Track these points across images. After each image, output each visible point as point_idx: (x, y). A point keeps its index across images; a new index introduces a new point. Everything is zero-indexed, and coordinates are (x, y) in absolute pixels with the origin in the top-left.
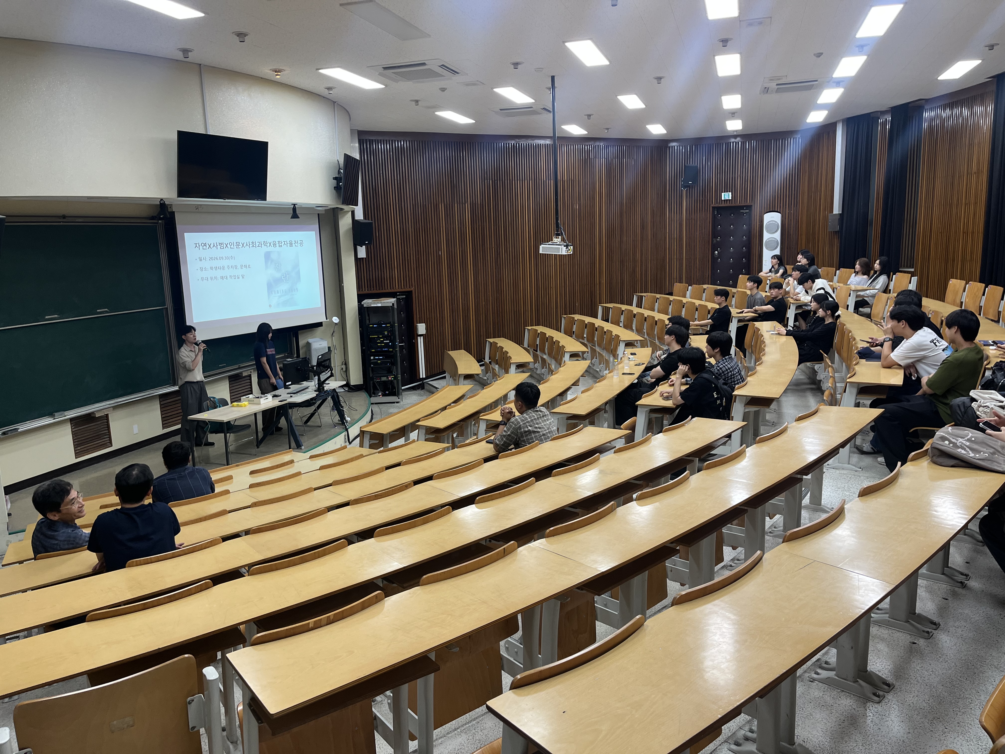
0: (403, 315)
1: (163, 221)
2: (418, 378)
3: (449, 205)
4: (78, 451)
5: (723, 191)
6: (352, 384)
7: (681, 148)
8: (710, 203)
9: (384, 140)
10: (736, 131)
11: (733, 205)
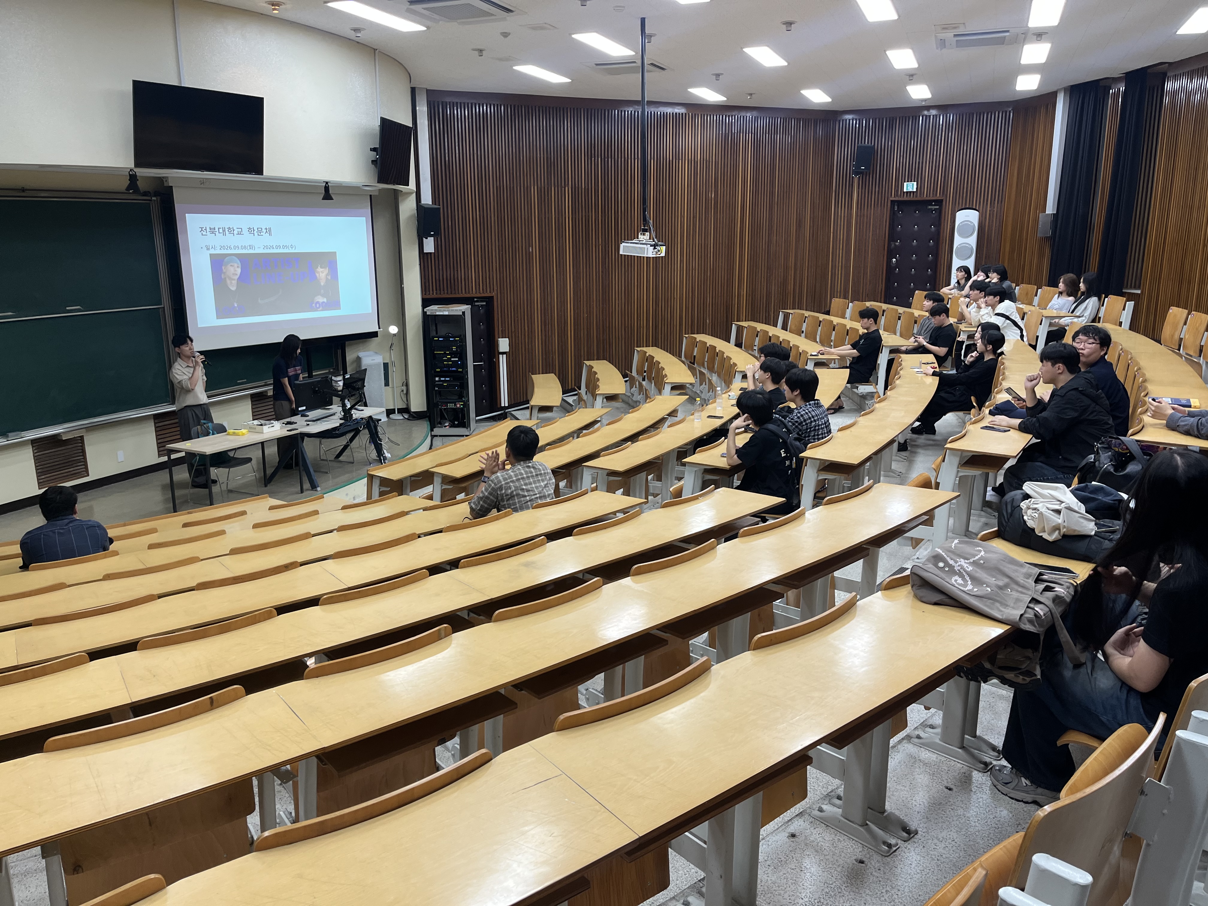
0: (482, 326)
1: (159, 198)
2: (499, 406)
3: (544, 188)
4: (41, 481)
5: (906, 180)
6: (412, 410)
7: (854, 122)
8: (888, 196)
9: (461, 103)
10: (925, 100)
11: (919, 198)
